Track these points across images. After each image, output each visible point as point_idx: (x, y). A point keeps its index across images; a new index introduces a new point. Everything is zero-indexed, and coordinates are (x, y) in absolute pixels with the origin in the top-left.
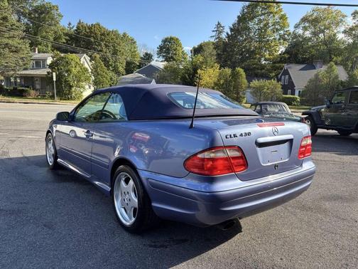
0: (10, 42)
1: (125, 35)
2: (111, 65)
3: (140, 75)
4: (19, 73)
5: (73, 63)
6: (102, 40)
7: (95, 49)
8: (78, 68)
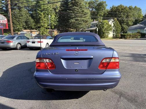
0: (84, 19)
1: (135, 7)
2: (125, 22)
3: (141, 25)
4: (86, 29)
5: (105, 24)
6: (122, 12)
7: (118, 16)
8: (107, 25)
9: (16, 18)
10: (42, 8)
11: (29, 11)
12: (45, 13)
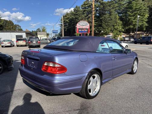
9: (106, 22)
10: (134, 8)
11: (119, 13)
12: (137, 13)
